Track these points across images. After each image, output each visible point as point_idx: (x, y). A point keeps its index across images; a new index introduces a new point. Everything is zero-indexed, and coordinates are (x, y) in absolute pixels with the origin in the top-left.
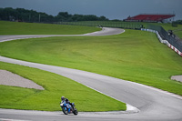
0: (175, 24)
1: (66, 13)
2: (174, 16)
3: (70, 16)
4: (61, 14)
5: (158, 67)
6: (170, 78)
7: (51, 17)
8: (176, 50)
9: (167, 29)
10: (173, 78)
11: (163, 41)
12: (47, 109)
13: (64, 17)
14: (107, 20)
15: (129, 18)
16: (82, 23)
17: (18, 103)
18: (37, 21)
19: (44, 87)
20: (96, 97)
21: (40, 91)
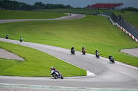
0: (123, 11)
1: (41, 3)
2: (122, 4)
3: (44, 5)
4: (36, 3)
5: (111, 43)
6: (119, 51)
7: (29, 5)
8: (124, 30)
9: (117, 14)
10: (122, 51)
11: (114, 23)
12: (26, 75)
13: (39, 6)
14: (72, 8)
15: (88, 6)
16: (53, 10)
17: (4, 71)
18: (19, 9)
19: (24, 58)
20: (63, 66)
21: (21, 61)
